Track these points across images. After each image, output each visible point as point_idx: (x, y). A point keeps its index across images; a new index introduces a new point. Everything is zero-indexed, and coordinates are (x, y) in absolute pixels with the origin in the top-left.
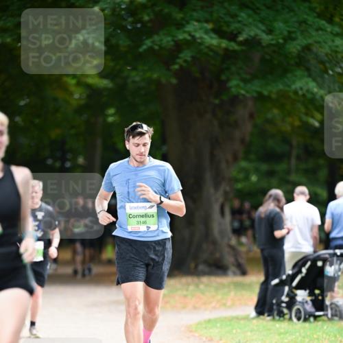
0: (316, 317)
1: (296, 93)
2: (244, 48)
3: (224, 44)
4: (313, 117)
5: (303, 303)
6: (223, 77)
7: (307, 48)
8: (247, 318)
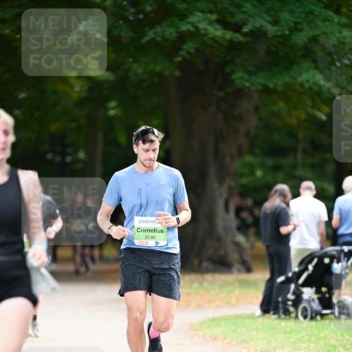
0: (322, 316)
1: (302, 85)
2: (249, 39)
3: (229, 35)
4: (320, 110)
5: (309, 301)
6: (228, 70)
7: (314, 39)
8: (252, 316)
